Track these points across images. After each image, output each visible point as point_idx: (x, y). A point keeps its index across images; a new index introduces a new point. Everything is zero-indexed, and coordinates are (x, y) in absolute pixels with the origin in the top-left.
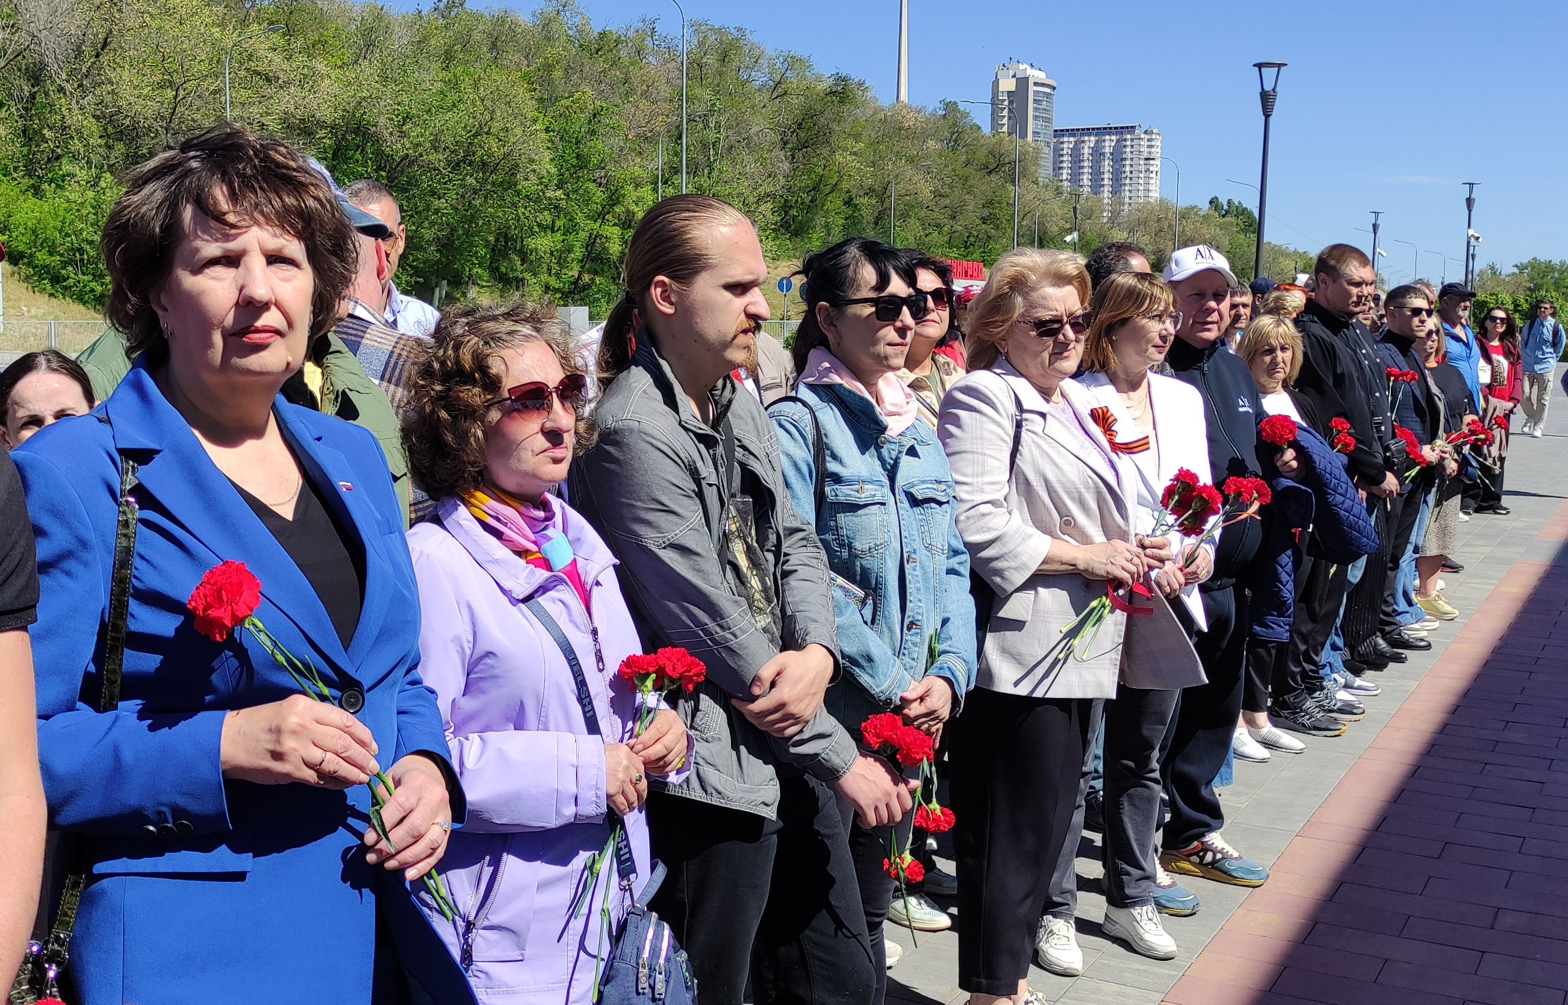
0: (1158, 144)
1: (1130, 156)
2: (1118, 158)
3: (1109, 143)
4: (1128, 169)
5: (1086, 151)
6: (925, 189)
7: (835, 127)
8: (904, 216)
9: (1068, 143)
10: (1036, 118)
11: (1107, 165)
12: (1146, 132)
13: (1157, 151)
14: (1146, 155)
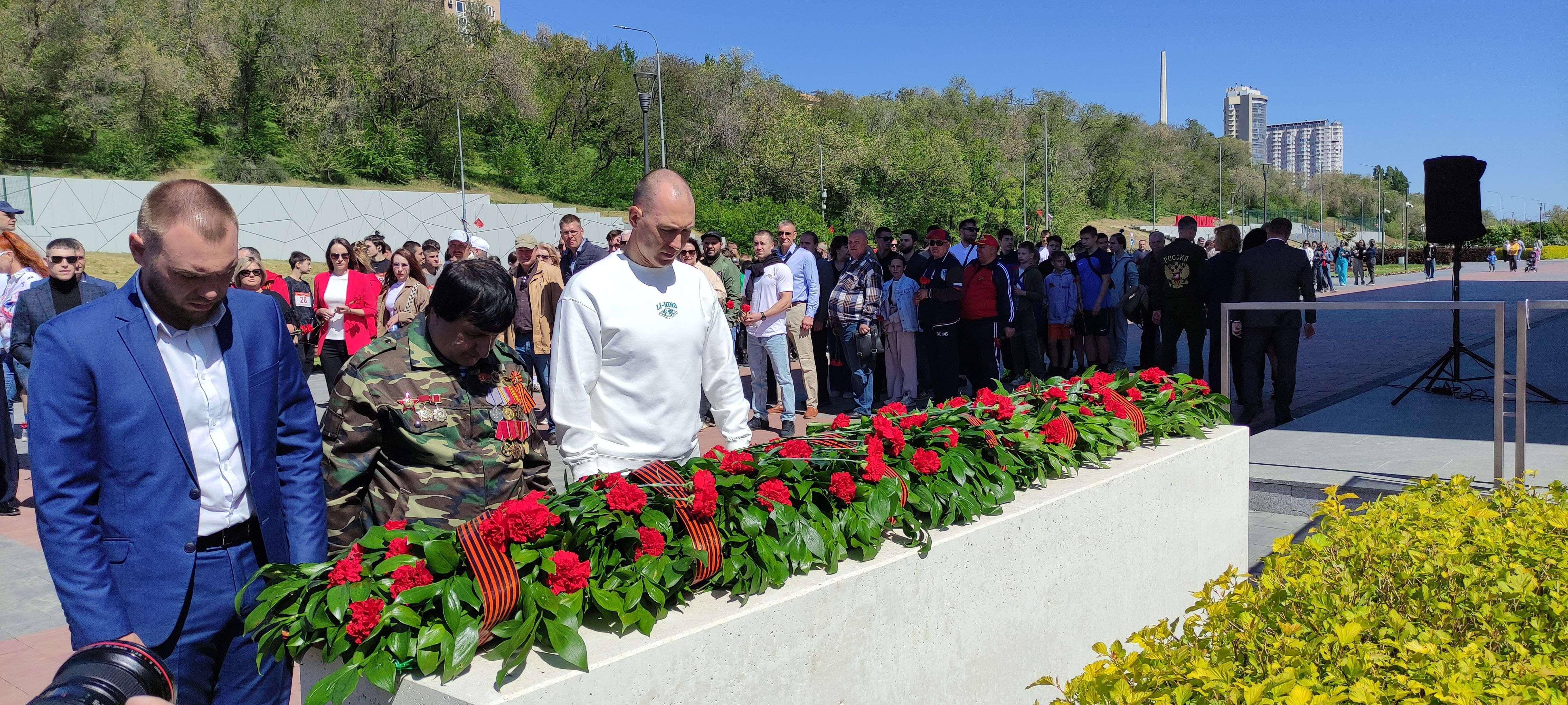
0: (1341, 131)
1: (1321, 140)
2: (1313, 142)
3: (1307, 133)
4: (1320, 149)
5: (1291, 138)
6: (1175, 175)
7: (1120, 144)
8: (1163, 192)
9: (1278, 135)
10: (1254, 120)
11: (1306, 147)
12: (1332, 125)
13: (1340, 136)
14: (1333, 139)
